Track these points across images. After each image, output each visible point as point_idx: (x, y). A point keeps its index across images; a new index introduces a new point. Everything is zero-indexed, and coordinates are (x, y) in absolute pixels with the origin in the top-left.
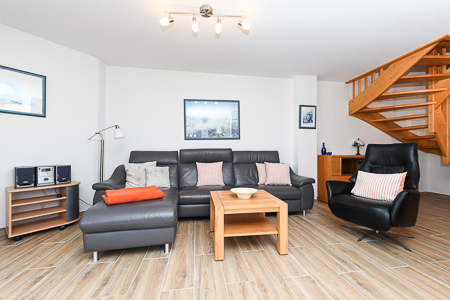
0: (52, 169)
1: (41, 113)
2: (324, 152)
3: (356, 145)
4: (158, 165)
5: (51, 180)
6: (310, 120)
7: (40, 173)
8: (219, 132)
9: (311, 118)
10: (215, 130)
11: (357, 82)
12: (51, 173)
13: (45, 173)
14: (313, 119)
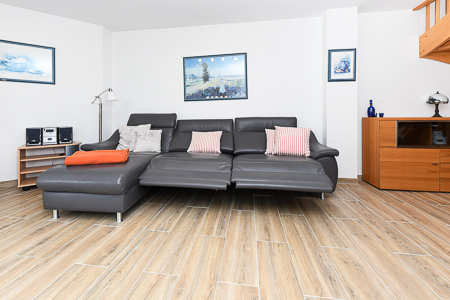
0: (55, 131)
1: (51, 80)
2: (371, 113)
3: (432, 101)
4: (152, 128)
5: (54, 140)
6: (346, 69)
7: (45, 133)
8: (222, 90)
9: (347, 67)
10: (218, 89)
11: (432, 5)
12: (55, 133)
13: (49, 134)
14: (351, 67)
